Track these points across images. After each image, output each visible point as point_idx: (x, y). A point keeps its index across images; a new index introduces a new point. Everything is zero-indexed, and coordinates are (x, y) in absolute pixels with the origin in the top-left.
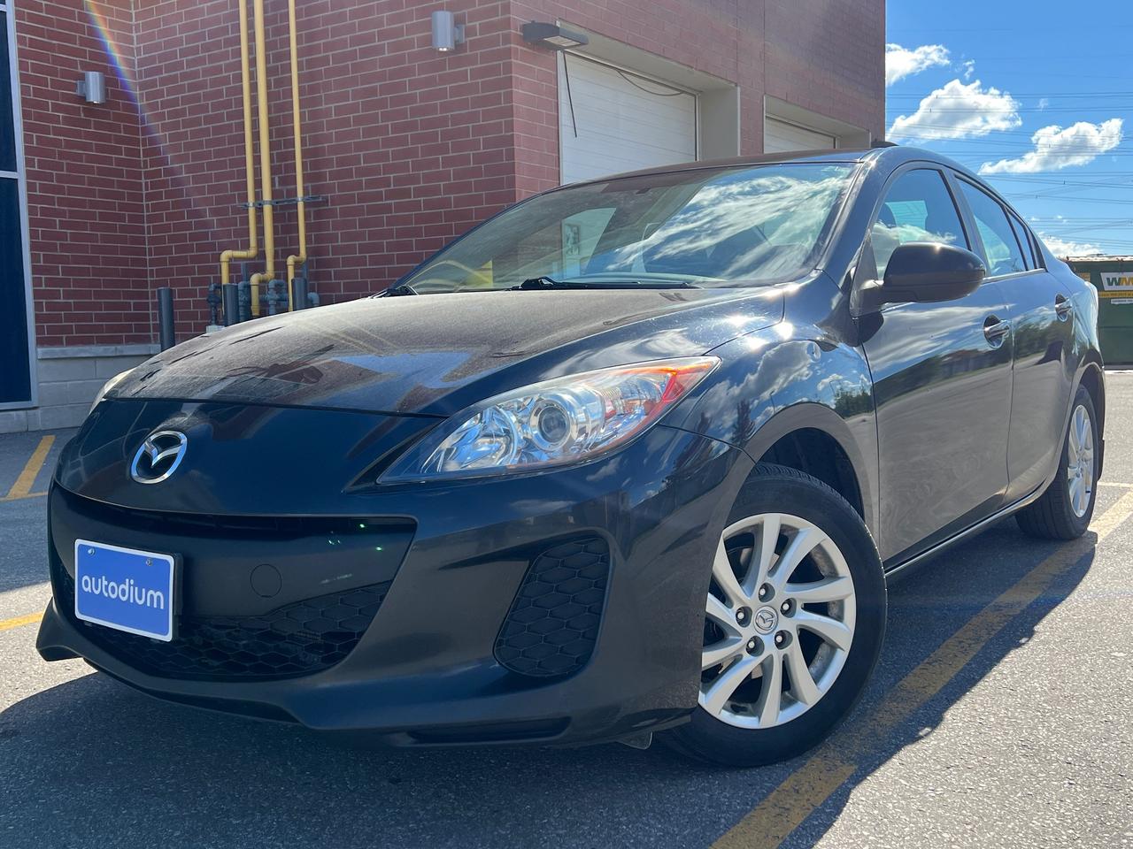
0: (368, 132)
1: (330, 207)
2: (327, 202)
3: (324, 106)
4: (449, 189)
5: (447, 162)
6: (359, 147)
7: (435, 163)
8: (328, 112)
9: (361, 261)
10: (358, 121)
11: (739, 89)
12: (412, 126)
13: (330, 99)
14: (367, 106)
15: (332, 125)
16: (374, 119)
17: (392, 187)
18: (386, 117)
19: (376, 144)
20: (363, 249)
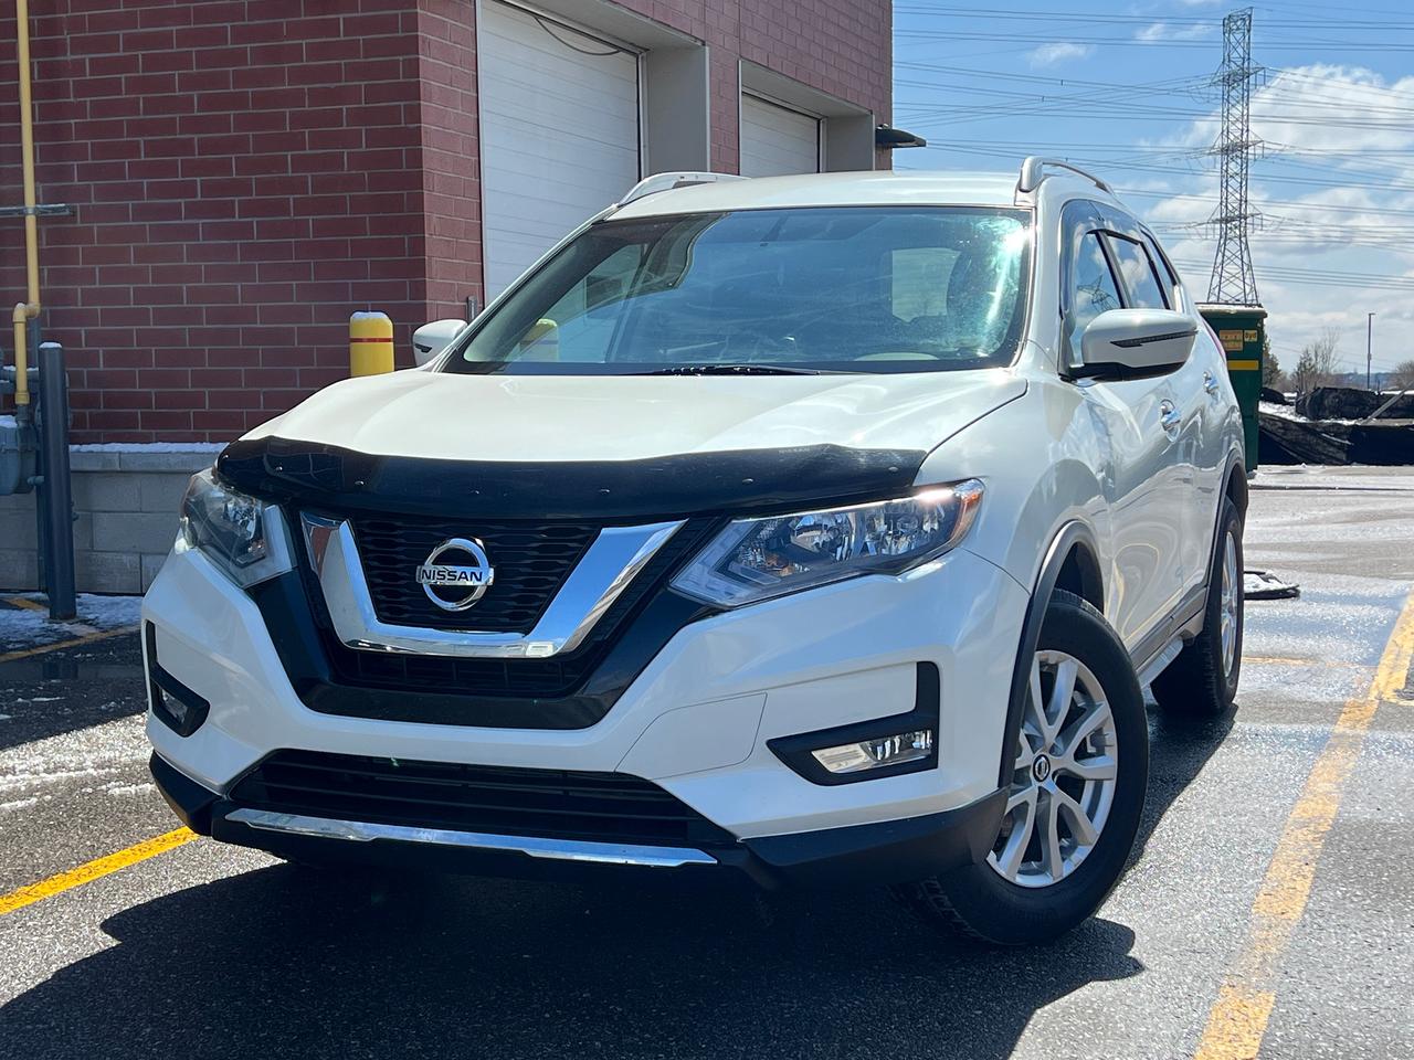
0: (152, 106)
1: (79, 225)
2: (74, 214)
3: (69, 57)
4: (303, 208)
5: (300, 163)
6: (138, 128)
7: (280, 164)
8: (78, 67)
9: (141, 316)
10: (134, 86)
11: (707, 48)
12: (237, 101)
13: (79, 46)
14: (151, 63)
15: (83, 89)
16: (166, 84)
17: (199, 199)
18: (187, 83)
19: (168, 126)
20: (142, 295)
